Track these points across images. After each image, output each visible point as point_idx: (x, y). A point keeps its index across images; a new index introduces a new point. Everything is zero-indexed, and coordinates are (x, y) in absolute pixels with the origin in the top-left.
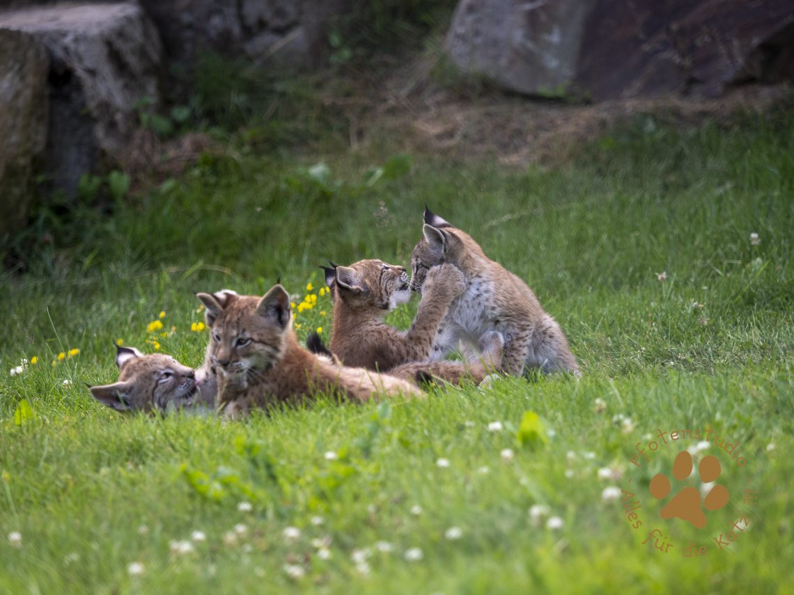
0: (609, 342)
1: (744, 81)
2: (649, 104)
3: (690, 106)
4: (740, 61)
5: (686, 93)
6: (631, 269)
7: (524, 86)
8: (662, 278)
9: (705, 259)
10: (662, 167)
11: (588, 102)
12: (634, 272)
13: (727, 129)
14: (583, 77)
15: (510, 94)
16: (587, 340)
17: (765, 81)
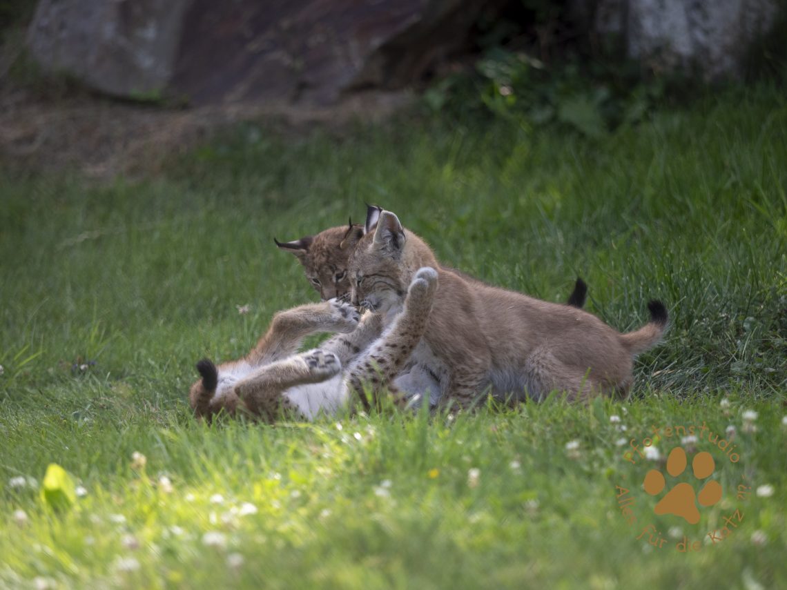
0: (177, 382)
1: (363, 87)
2: (254, 111)
3: (301, 113)
4: (358, 64)
5: (296, 99)
6: (215, 299)
7: (113, 86)
8: (244, 312)
9: (299, 288)
10: (263, 183)
11: (185, 107)
12: (218, 303)
13: (339, 141)
14: (180, 79)
15: (98, 96)
16: (154, 380)
17: (385, 86)
